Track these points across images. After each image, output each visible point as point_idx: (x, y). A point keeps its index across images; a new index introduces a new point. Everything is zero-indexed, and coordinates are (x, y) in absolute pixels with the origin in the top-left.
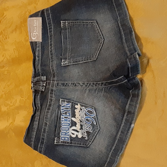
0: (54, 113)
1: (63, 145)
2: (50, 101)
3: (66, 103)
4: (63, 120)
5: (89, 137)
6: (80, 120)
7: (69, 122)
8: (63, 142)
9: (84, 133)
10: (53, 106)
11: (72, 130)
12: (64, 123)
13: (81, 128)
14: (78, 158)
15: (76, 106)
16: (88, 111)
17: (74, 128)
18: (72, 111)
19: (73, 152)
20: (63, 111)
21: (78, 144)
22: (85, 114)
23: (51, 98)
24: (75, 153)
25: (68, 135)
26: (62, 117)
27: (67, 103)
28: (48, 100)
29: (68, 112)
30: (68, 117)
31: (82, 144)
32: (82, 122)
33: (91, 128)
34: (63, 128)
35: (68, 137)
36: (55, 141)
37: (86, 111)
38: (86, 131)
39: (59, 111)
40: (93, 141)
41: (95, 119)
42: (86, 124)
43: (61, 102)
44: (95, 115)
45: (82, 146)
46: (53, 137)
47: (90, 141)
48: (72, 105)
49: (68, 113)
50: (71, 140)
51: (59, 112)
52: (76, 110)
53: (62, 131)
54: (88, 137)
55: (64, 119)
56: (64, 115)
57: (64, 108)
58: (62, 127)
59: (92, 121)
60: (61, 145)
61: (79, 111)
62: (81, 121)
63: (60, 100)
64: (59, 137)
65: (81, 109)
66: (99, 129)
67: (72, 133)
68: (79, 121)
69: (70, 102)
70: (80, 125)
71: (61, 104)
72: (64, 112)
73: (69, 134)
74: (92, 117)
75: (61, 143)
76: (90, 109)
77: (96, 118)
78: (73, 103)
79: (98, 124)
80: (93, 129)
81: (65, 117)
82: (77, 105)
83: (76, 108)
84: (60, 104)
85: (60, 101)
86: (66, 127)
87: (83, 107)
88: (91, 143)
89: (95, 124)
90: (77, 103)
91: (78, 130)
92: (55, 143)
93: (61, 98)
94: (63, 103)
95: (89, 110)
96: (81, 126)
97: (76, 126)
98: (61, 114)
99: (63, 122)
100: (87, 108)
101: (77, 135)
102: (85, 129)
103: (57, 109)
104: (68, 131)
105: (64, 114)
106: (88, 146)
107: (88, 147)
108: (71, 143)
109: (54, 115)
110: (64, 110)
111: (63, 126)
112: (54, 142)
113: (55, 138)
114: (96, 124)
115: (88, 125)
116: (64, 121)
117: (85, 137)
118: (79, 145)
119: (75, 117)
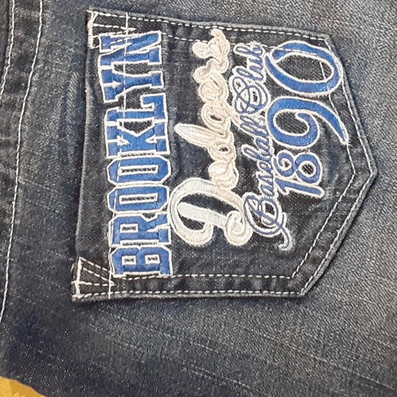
0: (53, 104)
1: (128, 301)
2: (20, 34)
3: (128, 34)
4: (120, 141)
5: (308, 232)
6: (233, 128)
7: (157, 154)
8: (131, 284)
9: (269, 209)
10: (46, 62)
11: (185, 200)
12: (124, 163)
13: (247, 184)
14: (235, 375)
15: (199, 49)
16: (289, 64)
17: (193, 185)
18: (172, 82)
19: (203, 341)
20: (115, 84)
21: (229, 285)
22: (270, 83)
23: (24, 13)
24: (213, 344)
25: (162, 236)
26: (112, 124)
27: (136, 36)
28: (8, 30)
29: (147, 90)
30: (149, 123)
31: (257, 284)
32: (248, 140)
33: (322, 170)
34: (121, 192)
35: (162, 245)
36: (77, 283)
37: (274, 62)
38: (281, 198)
39: (88, 90)
40: (335, 257)
41: (342, 107)
42: (278, 148)
43: (97, 31)
44: (341, 80)
45: (258, 293)
46: (60, 256)
47: (316, 261)
48: (172, 45)
49: (147, 101)
50: (182, 267)
51: (89, 97)
52: (198, 75)
53: (120, 214)
54: (298, 233)
55: (126, 136)
56: (124, 110)
57: (119, 68)
58: (119, 186)
59: (324, 125)
60: (114, 301)
61: (227, 75)
62: (241, 138)
63: (87, 16)
64: (99, 259)
65: (238, 61)
66: (373, 174)
67: (183, 219)
68: (230, 140)
69: (157, 26)
70: (233, 166)
71: (96, 42)
72: (124, 93)
73: (164, 227)
74: (324, 99)
75: (113, 289)
76: (302, 48)
77: (350, 103)
78: (174, 29)
79: (364, 144)
80: (331, 173)
81: (127, 125)
82: (205, 36)
83: (202, 62)
84: (91, 46)
85: (91, 25)
86: (140, 184)
87: (253, 45)
88: (320, 270)
89: (346, 141)
90: (201, 24)
91: (227, 196)
92: (78, 295)
93: (97, 7)
94: (111, 35)
95: (296, 53)
96: (246, 166)
97: (205, 176)
98: (100, 108)
99: (117, 157)
100: (279, 47)
101: (218, 232)
102: (276, 187)
103: (75, 75)
104: (158, 212)
105: (120, 104)
106: (302, 293)
107: (300, 300)
108: (182, 285)
109: (55, 116)
110: (119, 79)
111: (123, 179)
112: (71, 290)
113: (75, 261)
114: (354, 141)
115: (295, 152)
116: (125, 148)
117: (280, 239)
118: (236, 293)
119: (196, 120)
